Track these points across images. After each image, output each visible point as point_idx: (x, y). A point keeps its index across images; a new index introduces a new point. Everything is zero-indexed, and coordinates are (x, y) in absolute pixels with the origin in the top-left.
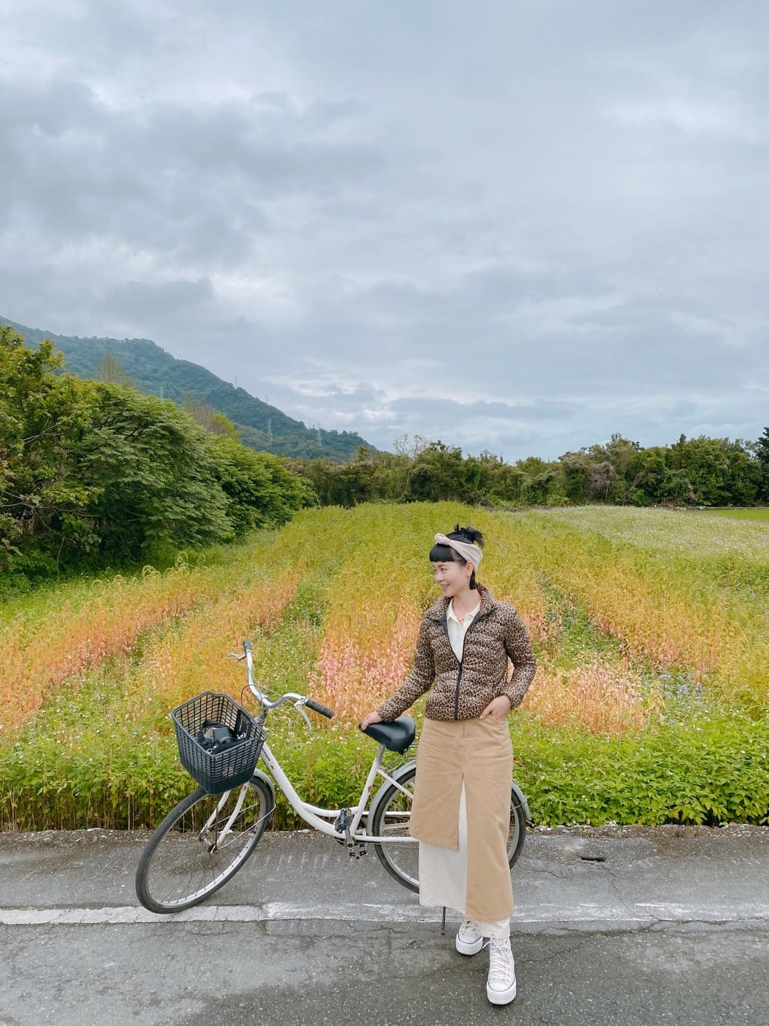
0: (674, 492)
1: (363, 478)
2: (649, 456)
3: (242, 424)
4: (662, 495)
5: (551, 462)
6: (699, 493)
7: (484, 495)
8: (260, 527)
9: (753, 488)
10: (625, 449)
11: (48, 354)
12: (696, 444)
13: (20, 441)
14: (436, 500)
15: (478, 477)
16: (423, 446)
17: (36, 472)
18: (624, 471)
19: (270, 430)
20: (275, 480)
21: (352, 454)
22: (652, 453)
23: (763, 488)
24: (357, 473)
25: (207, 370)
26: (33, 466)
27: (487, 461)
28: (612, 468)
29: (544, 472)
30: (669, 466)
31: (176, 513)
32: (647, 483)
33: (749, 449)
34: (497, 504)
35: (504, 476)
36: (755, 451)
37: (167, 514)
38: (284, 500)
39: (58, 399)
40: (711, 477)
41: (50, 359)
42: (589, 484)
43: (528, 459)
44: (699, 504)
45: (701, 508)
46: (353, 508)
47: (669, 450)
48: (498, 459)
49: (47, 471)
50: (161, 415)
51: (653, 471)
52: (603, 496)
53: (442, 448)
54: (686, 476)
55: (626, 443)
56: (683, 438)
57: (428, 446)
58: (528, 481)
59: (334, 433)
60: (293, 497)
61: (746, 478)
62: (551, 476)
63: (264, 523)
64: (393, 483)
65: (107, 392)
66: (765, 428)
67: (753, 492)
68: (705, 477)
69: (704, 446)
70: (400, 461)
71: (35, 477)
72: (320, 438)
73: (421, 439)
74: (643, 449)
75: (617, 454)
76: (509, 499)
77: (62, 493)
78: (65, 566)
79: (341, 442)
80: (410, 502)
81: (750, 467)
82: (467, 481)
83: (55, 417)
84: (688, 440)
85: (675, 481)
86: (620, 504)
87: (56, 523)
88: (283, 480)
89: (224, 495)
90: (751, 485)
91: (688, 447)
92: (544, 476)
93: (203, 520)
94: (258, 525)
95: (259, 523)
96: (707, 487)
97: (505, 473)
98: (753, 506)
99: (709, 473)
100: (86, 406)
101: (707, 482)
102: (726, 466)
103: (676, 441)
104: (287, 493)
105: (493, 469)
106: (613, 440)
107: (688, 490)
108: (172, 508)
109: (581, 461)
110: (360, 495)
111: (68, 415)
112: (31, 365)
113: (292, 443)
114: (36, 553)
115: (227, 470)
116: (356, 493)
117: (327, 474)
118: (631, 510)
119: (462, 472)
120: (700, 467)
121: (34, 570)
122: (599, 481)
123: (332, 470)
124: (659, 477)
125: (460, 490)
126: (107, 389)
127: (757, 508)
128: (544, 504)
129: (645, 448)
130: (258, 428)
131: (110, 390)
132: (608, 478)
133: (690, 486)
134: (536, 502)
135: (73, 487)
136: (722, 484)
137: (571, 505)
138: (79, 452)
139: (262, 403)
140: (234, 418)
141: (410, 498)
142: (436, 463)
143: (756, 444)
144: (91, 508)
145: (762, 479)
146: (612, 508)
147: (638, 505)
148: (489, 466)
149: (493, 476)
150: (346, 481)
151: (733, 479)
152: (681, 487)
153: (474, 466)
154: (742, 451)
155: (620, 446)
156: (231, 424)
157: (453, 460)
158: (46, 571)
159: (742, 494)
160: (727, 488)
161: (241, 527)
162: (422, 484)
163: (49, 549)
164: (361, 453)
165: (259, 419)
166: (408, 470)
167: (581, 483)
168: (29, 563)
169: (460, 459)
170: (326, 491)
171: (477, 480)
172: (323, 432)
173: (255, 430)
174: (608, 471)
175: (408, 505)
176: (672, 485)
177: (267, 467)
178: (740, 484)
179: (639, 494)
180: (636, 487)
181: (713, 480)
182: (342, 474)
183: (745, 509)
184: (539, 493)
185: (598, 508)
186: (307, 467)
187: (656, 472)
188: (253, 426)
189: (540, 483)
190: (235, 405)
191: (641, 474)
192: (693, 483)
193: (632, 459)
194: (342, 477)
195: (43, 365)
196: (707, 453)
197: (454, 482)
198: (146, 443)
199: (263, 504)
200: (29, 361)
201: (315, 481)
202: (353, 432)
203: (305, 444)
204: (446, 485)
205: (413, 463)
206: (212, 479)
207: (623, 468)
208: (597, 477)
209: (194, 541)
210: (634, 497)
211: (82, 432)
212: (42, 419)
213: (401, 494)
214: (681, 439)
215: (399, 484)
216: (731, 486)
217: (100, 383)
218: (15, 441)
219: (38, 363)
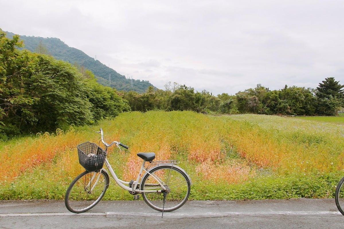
0: (282, 109)
1: (150, 100)
2: (272, 94)
3: (97, 76)
4: (277, 110)
5: (232, 95)
6: (292, 110)
7: (203, 109)
8: (105, 119)
9: (314, 108)
10: (262, 90)
11: (17, 41)
12: (291, 89)
13: (4, 77)
14: (182, 111)
15: (201, 101)
16: (178, 87)
17: (11, 91)
18: (262, 100)
19: (110, 79)
20: (111, 98)
21: (146, 90)
22: (273, 92)
23: (318, 108)
24: (148, 98)
25: (83, 52)
26: (10, 88)
27: (205, 94)
28: (257, 98)
29: (229, 99)
30: (280, 98)
31: (70, 109)
32: (271, 105)
33: (313, 92)
34: (208, 113)
35: (212, 101)
36: (315, 93)
37: (66, 110)
38: (115, 107)
39: (21, 60)
40: (297, 103)
41: (18, 43)
42: (247, 105)
43: (223, 94)
44: (292, 114)
45: (292, 116)
46: (145, 113)
47: (280, 92)
48: (210, 94)
49: (16, 90)
50: (64, 68)
51: (274, 100)
52: (253, 110)
53: (186, 88)
54: (287, 103)
55: (263, 88)
56: (286, 86)
57: (179, 87)
58: (222, 103)
59: (138, 81)
60: (119, 106)
61: (311, 104)
62: (231, 101)
63: (107, 116)
64: (163, 103)
65: (42, 58)
66: (319, 83)
67: (314, 110)
68: (295, 103)
69: (294, 90)
70: (167, 93)
71: (10, 93)
72: (132, 83)
73: (176, 84)
74: (270, 91)
75: (259, 93)
76: (214, 111)
77: (22, 100)
78: (22, 131)
79: (141, 85)
80: (171, 111)
81: (313, 99)
82: (196, 102)
83: (19, 68)
84: (288, 87)
85: (283, 104)
86: (260, 113)
87: (19, 112)
88: (115, 99)
89: (90, 103)
90: (313, 107)
91: (288, 90)
92: (228, 101)
93: (81, 113)
94: (104, 117)
95: (104, 116)
96: (295, 107)
97: (212, 99)
98: (314, 116)
99: (296, 101)
100: (33, 63)
101: (295, 105)
102: (303, 99)
103: (283, 88)
104: (117, 104)
105: (207, 98)
106: (258, 87)
107: (287, 108)
108: (68, 107)
109: (244, 95)
110: (149, 107)
111: (25, 67)
112: (9, 45)
113: (120, 85)
114: (10, 125)
115: (91, 93)
116: (147, 106)
117: (135, 98)
118: (264, 116)
119: (194, 98)
120: (293, 99)
121: (9, 132)
122: (251, 104)
123: (137, 96)
124: (276, 103)
125: (193, 106)
126: (42, 57)
127: (315, 116)
128: (228, 113)
129: (271, 91)
130: (105, 78)
131: (43, 57)
132: (255, 103)
133: (289, 107)
134: (225, 112)
135: (27, 97)
136: (302, 106)
137: (239, 114)
138: (30, 82)
139: (107, 67)
140: (95, 73)
141: (171, 109)
142: (183, 94)
143: (316, 90)
144: (34, 106)
145: (317, 105)
146: (256, 115)
147: (267, 114)
148: (206, 96)
149: (207, 101)
150: (143, 101)
151: (306, 104)
152: (285, 107)
153: (199, 96)
154: (310, 93)
155: (261, 89)
156: (93, 75)
157: (190, 93)
158: (15, 133)
159: (309, 111)
160: (304, 108)
161: (97, 117)
162: (176, 103)
163: (15, 124)
164: (150, 89)
165: (105, 74)
166: (170, 97)
167: (244, 104)
168: (7, 129)
169: (193, 93)
170: (134, 105)
171: (200, 102)
172: (133, 80)
173: (103, 79)
174: (255, 100)
175: (170, 112)
176: (281, 106)
177: (108, 93)
178: (309, 106)
179: (267, 109)
180: (267, 106)
181: (298, 104)
182: (141, 98)
183: (310, 117)
184: (227, 108)
185: (250, 115)
186: (126, 95)
187: (275, 100)
188: (103, 77)
189: (227, 104)
190: (95, 67)
191: (269, 101)
192: (290, 106)
193: (265, 95)
194: (141, 99)
195: (14, 46)
196: (296, 93)
197: (190, 103)
198: (58, 79)
199: (107, 108)
200: (8, 44)
201: (129, 100)
202: (147, 81)
203: (126, 85)
204: (187, 104)
205: (172, 94)
206: (85, 96)
207: (262, 98)
208: (251, 102)
209: (77, 122)
210: (266, 111)
211: (31, 74)
212: (14, 68)
213: (167, 107)
214: (285, 87)
215: (166, 103)
216: (305, 107)
217: (39, 54)
218: (2, 77)
219: (13, 44)
